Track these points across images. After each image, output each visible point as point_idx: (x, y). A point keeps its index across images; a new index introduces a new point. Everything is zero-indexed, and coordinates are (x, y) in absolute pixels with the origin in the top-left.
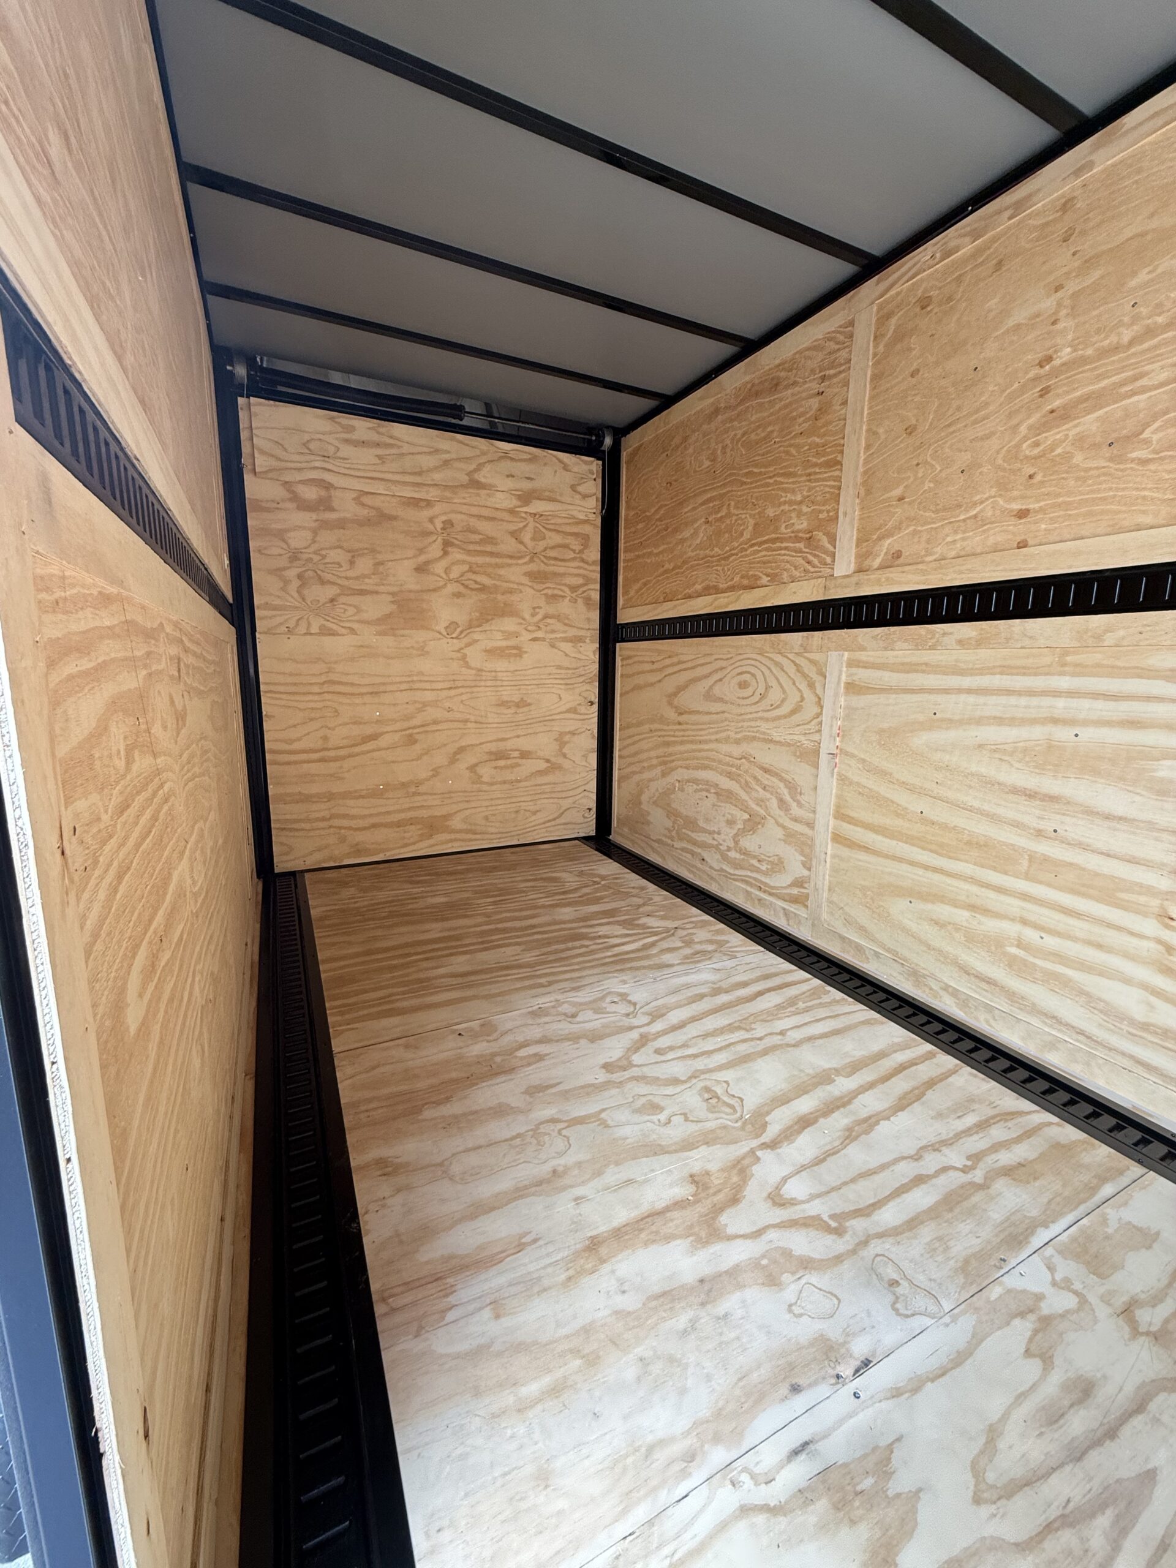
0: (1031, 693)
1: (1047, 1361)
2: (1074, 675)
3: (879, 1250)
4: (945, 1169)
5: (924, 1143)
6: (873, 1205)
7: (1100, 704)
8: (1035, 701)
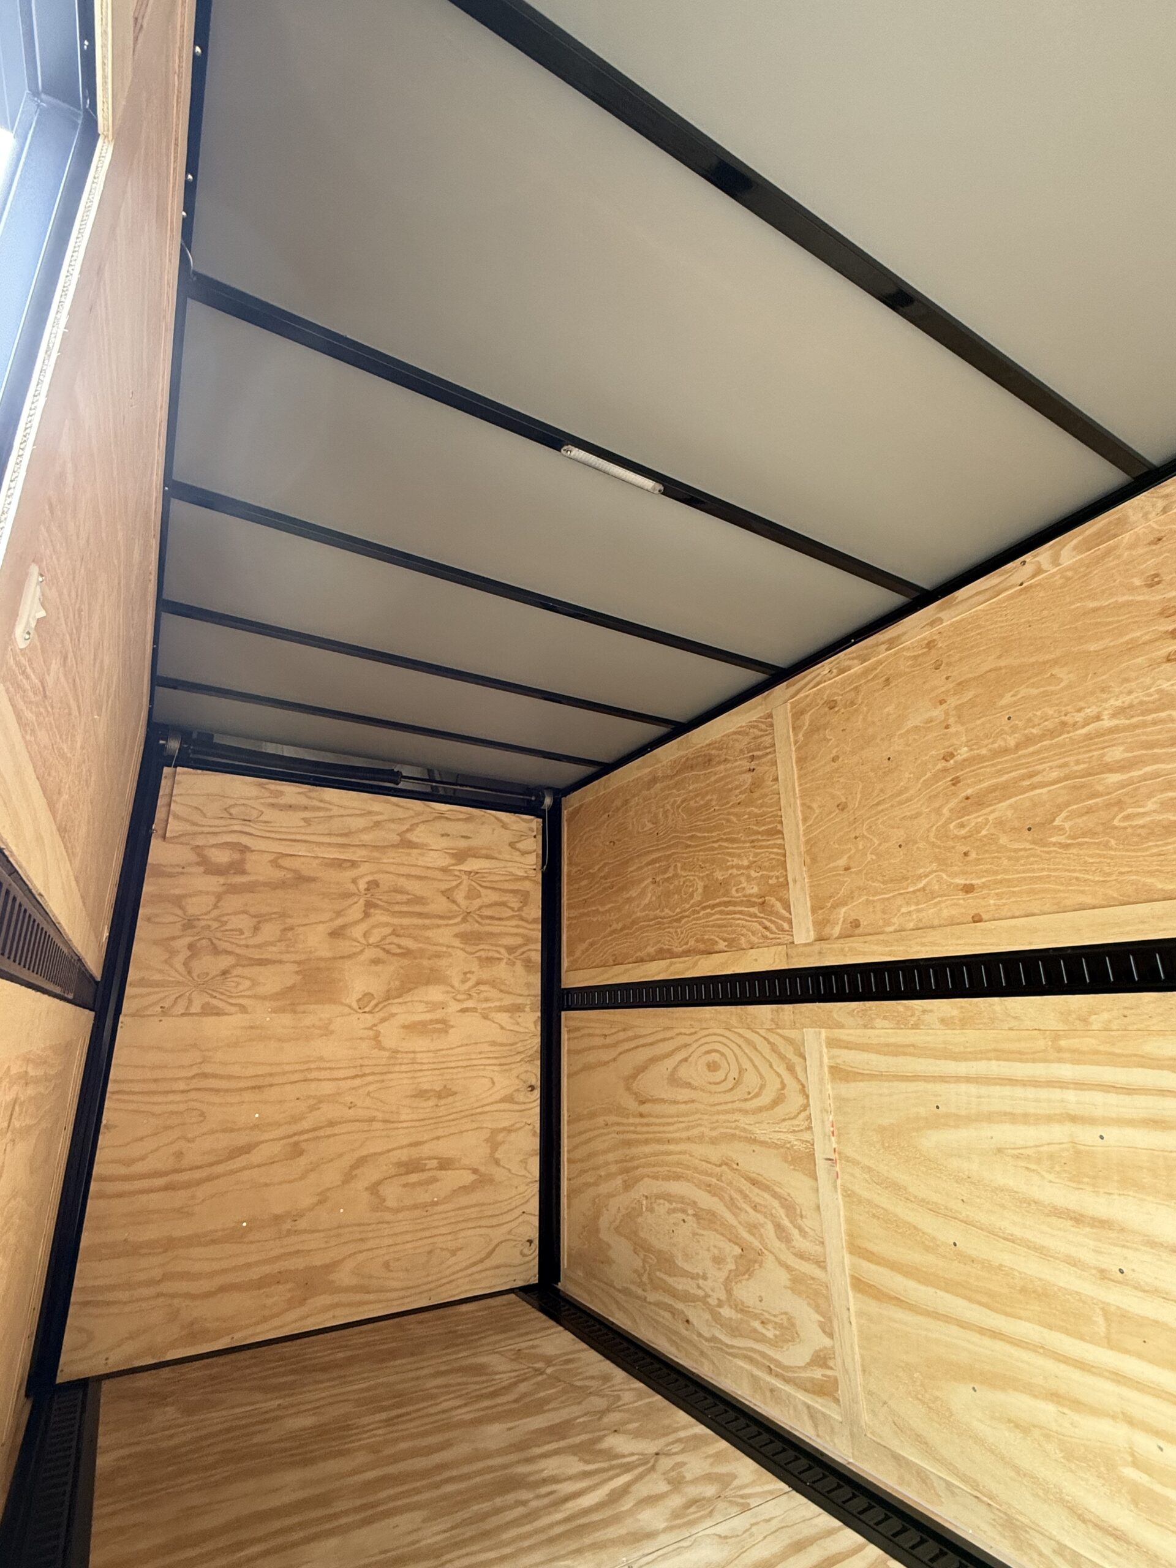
0: (1035, 1083)
2: (1075, 1062)
7: (1113, 1098)
8: (1043, 1093)
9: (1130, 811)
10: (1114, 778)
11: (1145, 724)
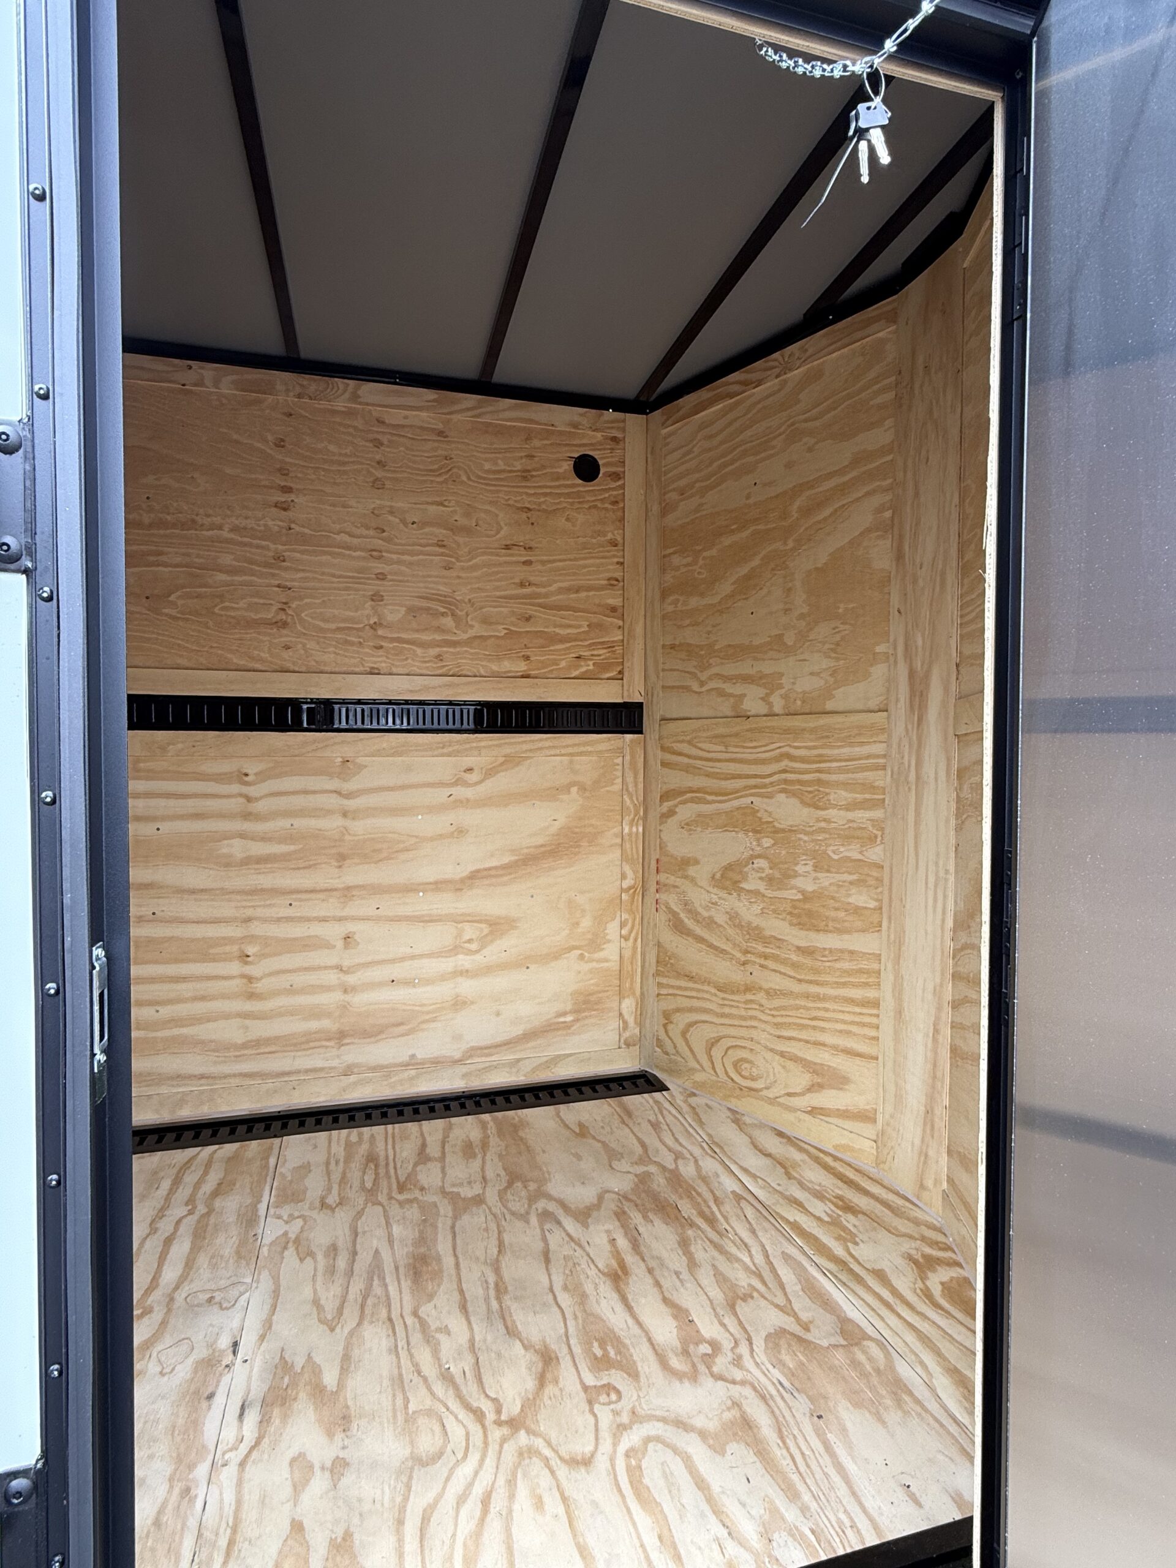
1: (311, 1254)
3: (184, 1295)
4: (178, 1223)
5: (149, 1220)
6: (154, 1278)
9: (227, 604)
10: (223, 577)
11: (251, 545)
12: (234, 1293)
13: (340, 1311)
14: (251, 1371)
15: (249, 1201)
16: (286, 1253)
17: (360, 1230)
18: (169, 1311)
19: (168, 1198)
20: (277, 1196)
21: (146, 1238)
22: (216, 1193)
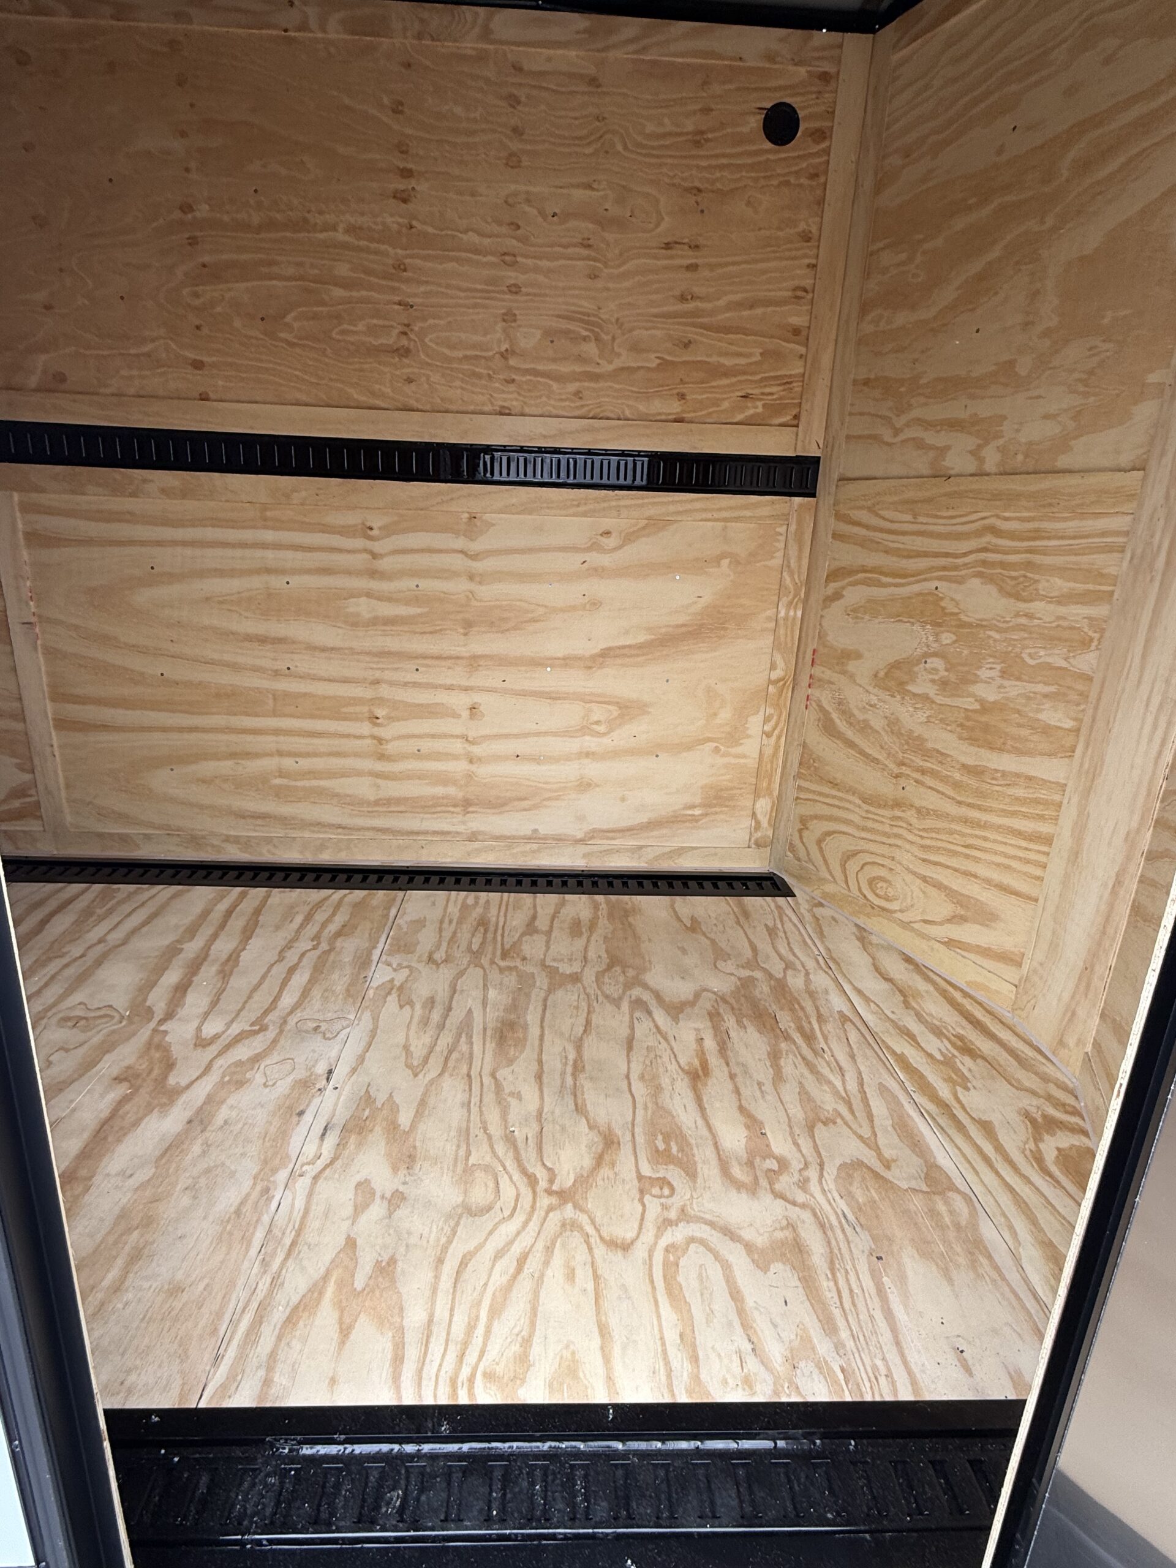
0: (243, 545)
1: (411, 1003)
2: (275, 529)
3: (295, 1020)
4: (303, 955)
5: (279, 948)
6: (274, 1001)
7: (299, 555)
8: (248, 552)
9: (345, 326)
10: (338, 292)
11: (368, 250)
12: (337, 1026)
13: (426, 1060)
14: (338, 1099)
15: (367, 945)
16: (389, 998)
17: (458, 988)
18: (281, 1032)
19: (298, 931)
20: (391, 945)
21: (273, 965)
22: (339, 934)
